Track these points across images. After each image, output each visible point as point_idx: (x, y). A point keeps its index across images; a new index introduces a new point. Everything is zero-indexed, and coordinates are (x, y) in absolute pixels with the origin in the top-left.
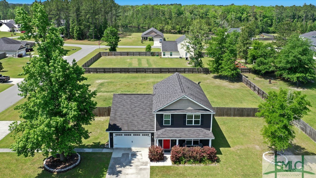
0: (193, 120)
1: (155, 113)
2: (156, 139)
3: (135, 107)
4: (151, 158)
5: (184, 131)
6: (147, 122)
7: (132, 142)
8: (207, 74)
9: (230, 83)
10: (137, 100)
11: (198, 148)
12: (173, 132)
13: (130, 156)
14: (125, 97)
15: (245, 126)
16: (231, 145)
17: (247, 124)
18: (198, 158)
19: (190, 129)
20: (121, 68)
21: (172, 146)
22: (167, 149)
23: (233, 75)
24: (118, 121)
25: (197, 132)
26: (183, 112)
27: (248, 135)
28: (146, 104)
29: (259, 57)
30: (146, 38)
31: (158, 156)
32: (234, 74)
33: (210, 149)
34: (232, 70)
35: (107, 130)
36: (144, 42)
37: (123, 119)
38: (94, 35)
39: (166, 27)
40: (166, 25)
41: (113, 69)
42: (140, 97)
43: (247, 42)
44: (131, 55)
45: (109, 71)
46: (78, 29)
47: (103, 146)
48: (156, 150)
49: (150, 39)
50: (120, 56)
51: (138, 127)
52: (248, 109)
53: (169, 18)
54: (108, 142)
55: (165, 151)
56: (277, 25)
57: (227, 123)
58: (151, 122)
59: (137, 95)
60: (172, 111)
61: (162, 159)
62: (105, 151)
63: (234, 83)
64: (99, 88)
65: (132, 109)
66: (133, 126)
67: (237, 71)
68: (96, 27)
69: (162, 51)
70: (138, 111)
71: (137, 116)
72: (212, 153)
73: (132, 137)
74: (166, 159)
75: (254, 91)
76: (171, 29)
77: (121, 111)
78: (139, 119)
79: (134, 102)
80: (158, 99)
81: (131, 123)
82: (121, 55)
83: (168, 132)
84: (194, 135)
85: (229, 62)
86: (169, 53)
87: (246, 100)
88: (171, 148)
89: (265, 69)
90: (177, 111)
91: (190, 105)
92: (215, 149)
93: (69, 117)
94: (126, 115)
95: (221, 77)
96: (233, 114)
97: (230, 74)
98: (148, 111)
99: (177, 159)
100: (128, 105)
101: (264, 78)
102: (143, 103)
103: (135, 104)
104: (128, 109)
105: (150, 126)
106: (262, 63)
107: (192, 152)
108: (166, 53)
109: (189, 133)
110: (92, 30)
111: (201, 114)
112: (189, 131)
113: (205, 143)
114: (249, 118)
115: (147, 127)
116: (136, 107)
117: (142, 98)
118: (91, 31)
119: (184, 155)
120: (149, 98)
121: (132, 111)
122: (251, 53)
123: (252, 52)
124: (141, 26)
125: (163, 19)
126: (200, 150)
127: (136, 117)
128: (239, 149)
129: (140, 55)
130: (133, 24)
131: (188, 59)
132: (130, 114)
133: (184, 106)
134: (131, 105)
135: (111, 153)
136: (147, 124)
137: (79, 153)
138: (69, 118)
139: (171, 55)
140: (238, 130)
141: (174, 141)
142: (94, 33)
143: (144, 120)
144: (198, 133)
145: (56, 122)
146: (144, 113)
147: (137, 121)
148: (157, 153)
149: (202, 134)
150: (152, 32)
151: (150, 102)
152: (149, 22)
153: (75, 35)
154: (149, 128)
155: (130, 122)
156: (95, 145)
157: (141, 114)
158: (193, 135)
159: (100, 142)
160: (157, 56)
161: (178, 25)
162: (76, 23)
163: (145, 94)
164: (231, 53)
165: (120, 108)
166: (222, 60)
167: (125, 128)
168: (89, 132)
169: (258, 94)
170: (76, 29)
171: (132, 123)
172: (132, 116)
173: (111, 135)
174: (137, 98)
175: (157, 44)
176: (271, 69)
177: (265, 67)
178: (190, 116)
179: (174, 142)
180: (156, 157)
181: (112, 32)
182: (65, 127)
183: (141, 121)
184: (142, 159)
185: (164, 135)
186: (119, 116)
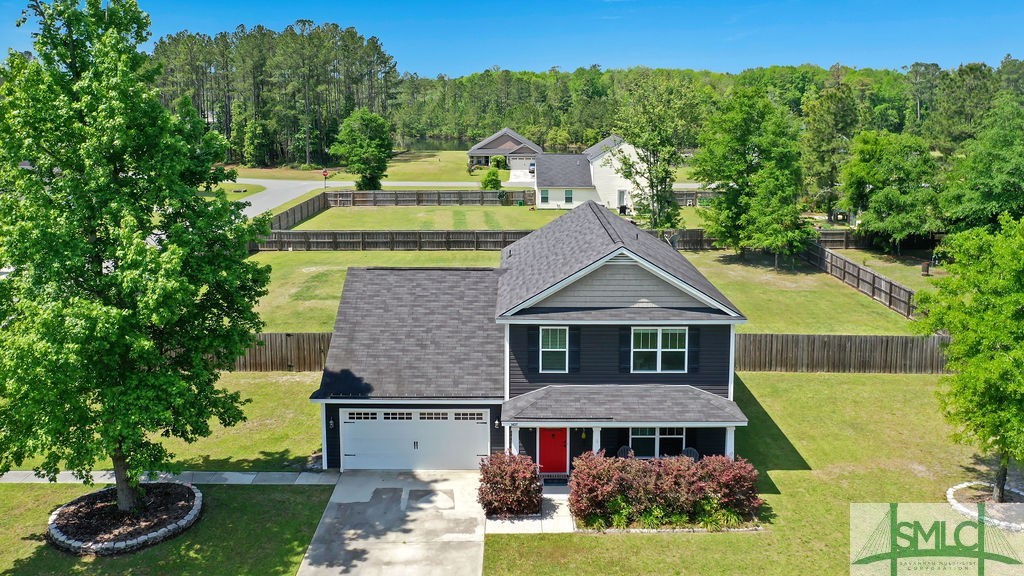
0: (659, 350)
1: (507, 322)
2: (510, 424)
3: (429, 314)
4: (490, 503)
5: (622, 396)
6: (476, 367)
7: (416, 444)
8: (695, 250)
9: (783, 276)
10: (439, 289)
11: (682, 462)
12: (578, 400)
13: (405, 495)
14: (392, 278)
15: (858, 399)
16: (810, 462)
17: (866, 395)
18: (682, 499)
19: (646, 390)
20: (391, 233)
21: (575, 453)
22: (554, 475)
23: (790, 244)
24: (359, 363)
25: (673, 399)
26: (616, 316)
27: (872, 427)
28: (471, 302)
29: (880, 185)
30: (483, 162)
31: (518, 493)
32: (795, 244)
33: (728, 467)
34: (787, 228)
35: (316, 396)
36: (477, 172)
37: (379, 356)
38: (309, 149)
39: (550, 136)
40: (550, 127)
41: (365, 234)
42: (451, 278)
43: (830, 147)
44: (433, 201)
45: (351, 243)
46: (259, 130)
47: (300, 465)
48: (509, 470)
49: (498, 162)
50: (394, 207)
51: (439, 386)
52: (864, 340)
53: (560, 108)
54: (320, 450)
55: (548, 482)
56: (920, 126)
57: (786, 390)
58: (491, 366)
59: (440, 272)
60: (573, 314)
61: (535, 507)
62: (304, 479)
63: (795, 274)
64: (308, 288)
65: (416, 320)
66: (420, 380)
67: (804, 232)
68: (316, 124)
69: (536, 188)
70: (441, 326)
71: (436, 344)
72: (739, 479)
73: (415, 425)
74: (553, 508)
75: (874, 294)
76: (568, 140)
77: (373, 326)
78: (442, 354)
79: (426, 296)
80: (517, 278)
81: (411, 368)
82: (397, 203)
83: (557, 401)
84: (663, 409)
85: (775, 201)
86: (562, 194)
87: (849, 322)
88: (571, 460)
89: (903, 229)
90: (593, 312)
91: (646, 288)
92: (750, 467)
93: (146, 302)
94: (392, 339)
95: (746, 258)
96: (805, 362)
97: (779, 244)
98: (481, 328)
99: (597, 503)
100: (401, 306)
101: (903, 261)
102: (461, 298)
103: (430, 301)
104: (402, 320)
105: (486, 380)
106: (893, 207)
107: (659, 476)
108: (551, 193)
109: (643, 404)
110: (305, 133)
111: (691, 327)
112: (642, 397)
113: (706, 441)
114: (867, 375)
115: (477, 383)
116: (432, 313)
117: (457, 282)
118: (303, 136)
119: (624, 488)
120: (484, 282)
121: (416, 327)
122: (852, 174)
123: (854, 170)
124: (469, 133)
125: (541, 109)
126: (689, 469)
127: (432, 347)
128: (846, 474)
129: (461, 202)
130: (444, 128)
131: (627, 211)
132: (408, 336)
133: (619, 294)
134: (414, 306)
135: (332, 488)
136: (476, 374)
137: (199, 486)
138: (147, 306)
139: (569, 200)
140: (834, 412)
141: (584, 436)
142: (311, 143)
143: (465, 359)
144: (677, 404)
145: (88, 318)
146: (464, 335)
147: (434, 362)
148: (513, 479)
149: (694, 406)
150: (505, 138)
151: (487, 294)
152: (497, 119)
153: (248, 150)
154: (481, 389)
155: (405, 368)
156: (266, 462)
157: (452, 337)
158: (660, 410)
159: (287, 451)
160: (521, 204)
161: (592, 128)
162: (251, 110)
163: (467, 269)
164: (781, 168)
165: (370, 315)
166: (750, 195)
167: (385, 389)
168: (242, 399)
169: (890, 304)
170: (252, 132)
171: (415, 368)
172: (417, 345)
173: (332, 413)
174: (438, 282)
175: (519, 177)
176: (926, 227)
177: (905, 221)
178: (645, 335)
179: (581, 440)
180: (511, 497)
181: (367, 126)
182: (128, 347)
183: (451, 362)
184: (453, 508)
185: (542, 409)
186: (364, 345)
